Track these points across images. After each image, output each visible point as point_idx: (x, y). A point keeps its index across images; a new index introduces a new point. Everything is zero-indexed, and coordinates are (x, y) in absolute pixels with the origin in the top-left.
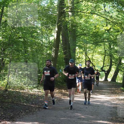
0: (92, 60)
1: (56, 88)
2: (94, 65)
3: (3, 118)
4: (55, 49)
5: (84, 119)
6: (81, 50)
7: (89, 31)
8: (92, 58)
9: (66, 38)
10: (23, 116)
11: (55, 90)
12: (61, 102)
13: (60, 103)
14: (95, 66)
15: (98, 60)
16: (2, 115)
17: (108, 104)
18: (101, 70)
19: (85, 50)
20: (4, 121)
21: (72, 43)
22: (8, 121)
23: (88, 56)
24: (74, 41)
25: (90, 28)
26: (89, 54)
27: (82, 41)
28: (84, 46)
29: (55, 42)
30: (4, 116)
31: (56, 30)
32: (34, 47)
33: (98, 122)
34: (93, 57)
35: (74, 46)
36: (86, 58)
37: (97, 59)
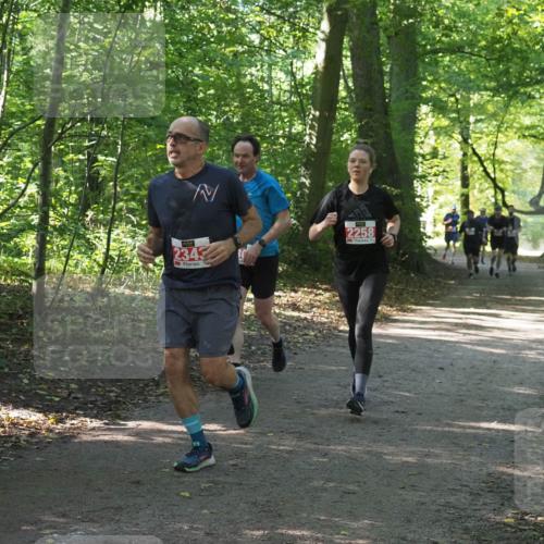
0: (494, 161)
1: (324, 287)
2: (500, 185)
3: (76, 404)
4: (317, 113)
5: (420, 414)
6: (445, 122)
7: (475, 34)
8: (494, 155)
9: (372, 65)
10: (161, 398)
11: (316, 295)
12: (331, 342)
13: (329, 346)
14: (503, 191)
15: (519, 164)
16: (69, 395)
17: (540, 354)
18: (532, 209)
19: (462, 119)
20: (78, 415)
21: (398, 89)
22: (96, 417)
23: (475, 146)
24: (407, 78)
25: (479, 19)
26: (480, 138)
27: (445, 81)
28: (457, 100)
29: (318, 85)
30: (79, 396)
31: (323, 32)
32: (227, 109)
33: (479, 428)
34: (499, 152)
35: (409, 101)
36: (465, 155)
37: (513, 157)
